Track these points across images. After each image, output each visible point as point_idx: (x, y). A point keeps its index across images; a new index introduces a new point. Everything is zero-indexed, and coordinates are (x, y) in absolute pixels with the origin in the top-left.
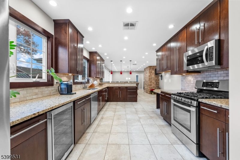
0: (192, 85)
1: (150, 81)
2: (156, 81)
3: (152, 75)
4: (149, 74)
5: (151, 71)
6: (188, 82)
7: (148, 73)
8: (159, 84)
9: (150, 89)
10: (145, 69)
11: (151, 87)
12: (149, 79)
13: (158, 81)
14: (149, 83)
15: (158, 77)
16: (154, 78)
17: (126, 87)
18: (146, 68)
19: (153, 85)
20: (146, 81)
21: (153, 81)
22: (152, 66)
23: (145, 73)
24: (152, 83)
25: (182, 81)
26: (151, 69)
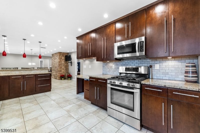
0: (113, 70)
1: (60, 67)
2: (66, 67)
3: (62, 61)
4: (59, 60)
5: (60, 57)
6: (110, 68)
7: (58, 58)
8: (68, 70)
9: (59, 75)
10: (53, 55)
11: (61, 73)
12: (59, 65)
13: (68, 67)
14: (59, 69)
15: (68, 63)
16: (64, 64)
17: (36, 75)
18: (55, 54)
19: (63, 71)
20: (55, 67)
21: (63, 67)
22: (61, 53)
23: (53, 58)
24: (62, 69)
25: (103, 67)
26: (61, 55)
